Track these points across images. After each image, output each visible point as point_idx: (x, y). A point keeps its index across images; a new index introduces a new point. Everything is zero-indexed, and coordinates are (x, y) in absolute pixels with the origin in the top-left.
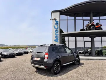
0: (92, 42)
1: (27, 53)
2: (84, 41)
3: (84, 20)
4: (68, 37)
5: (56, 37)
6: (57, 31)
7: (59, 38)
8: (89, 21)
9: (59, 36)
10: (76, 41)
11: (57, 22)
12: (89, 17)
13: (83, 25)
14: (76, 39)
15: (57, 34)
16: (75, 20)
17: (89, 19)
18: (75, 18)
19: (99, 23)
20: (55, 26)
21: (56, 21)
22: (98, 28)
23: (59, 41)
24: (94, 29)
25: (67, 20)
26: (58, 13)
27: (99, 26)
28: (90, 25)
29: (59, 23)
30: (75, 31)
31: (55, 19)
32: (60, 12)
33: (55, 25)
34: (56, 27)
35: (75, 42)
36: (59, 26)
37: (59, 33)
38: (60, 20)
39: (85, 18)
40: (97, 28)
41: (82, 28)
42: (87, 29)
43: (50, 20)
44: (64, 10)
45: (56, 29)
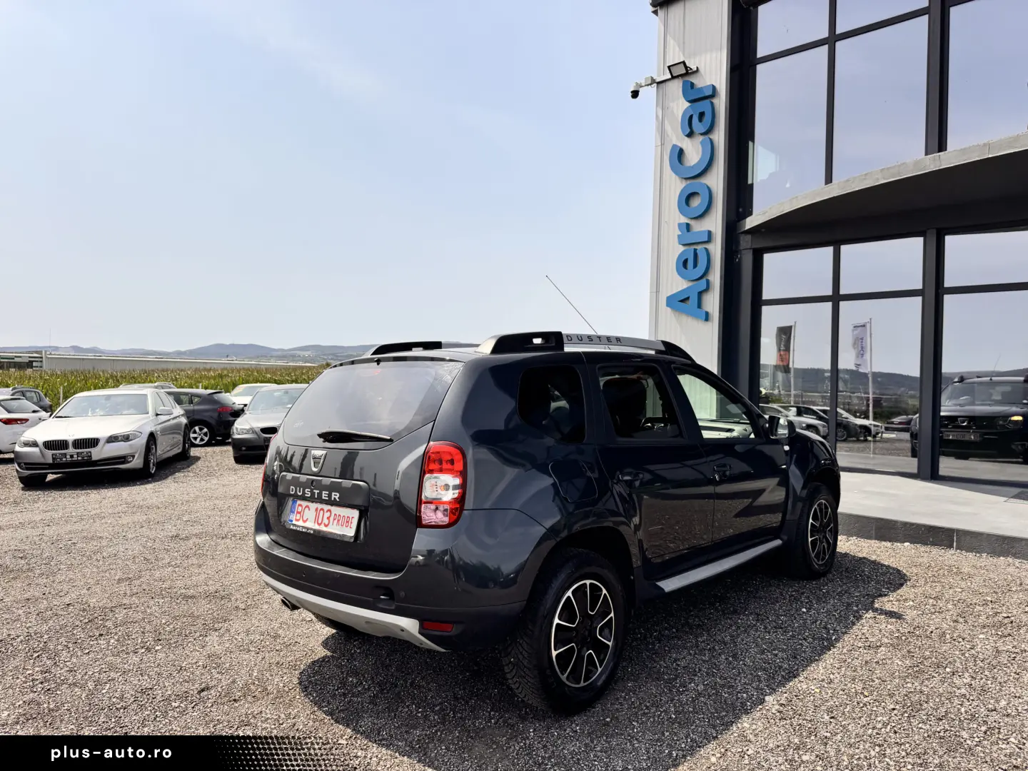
5: (683, 261)
6: (696, 202)
7: (716, 277)
9: (717, 249)
11: (700, 98)
20: (679, 154)
21: (689, 88)
25: (832, 40)
29: (721, 103)
33: (677, 134)
34: (694, 152)
35: (916, 303)
36: (720, 137)
37: (715, 223)
43: (635, 94)
45: (686, 179)
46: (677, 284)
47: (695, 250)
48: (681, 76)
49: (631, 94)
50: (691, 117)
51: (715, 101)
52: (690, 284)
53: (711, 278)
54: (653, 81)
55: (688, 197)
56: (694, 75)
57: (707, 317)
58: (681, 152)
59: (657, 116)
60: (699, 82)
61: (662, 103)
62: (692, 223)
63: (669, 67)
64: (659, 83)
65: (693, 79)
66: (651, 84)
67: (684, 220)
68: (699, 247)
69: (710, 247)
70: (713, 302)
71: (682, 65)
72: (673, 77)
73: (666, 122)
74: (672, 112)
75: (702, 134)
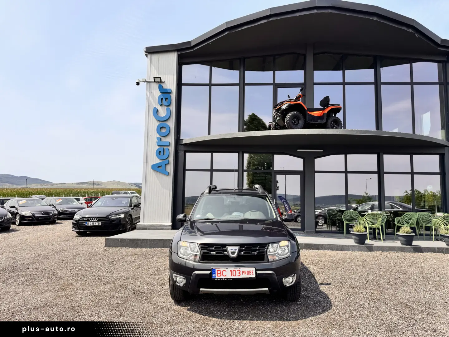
4: (212, 152)
6: (164, 131)
7: (172, 159)
9: (172, 149)
11: (165, 93)
14: (240, 163)
15: (164, 140)
16: (242, 85)
17: (302, 81)
18: (242, 77)
21: (161, 88)
24: (301, 123)
25: (210, 85)
26: (173, 58)
27: (326, 110)
29: (174, 96)
30: (241, 129)
32: (178, 51)
33: (155, 104)
35: (236, 173)
36: (173, 108)
37: (171, 139)
38: (180, 84)
43: (138, 84)
44: (193, 44)
45: (159, 121)
46: (157, 161)
47: (164, 148)
48: (158, 82)
49: (136, 83)
50: (162, 99)
51: (171, 95)
52: (161, 161)
53: (169, 159)
54: (146, 81)
55: (160, 128)
56: (163, 83)
57: (168, 174)
58: (158, 110)
59: (147, 95)
60: (165, 86)
61: (149, 90)
62: (162, 138)
63: (154, 78)
64: (147, 82)
65: (163, 85)
66: (144, 82)
67: (158, 136)
68: (165, 148)
69: (170, 148)
70: (170, 169)
71: (160, 78)
72: (155, 82)
73: (151, 97)
74: (153, 94)
75: (166, 106)
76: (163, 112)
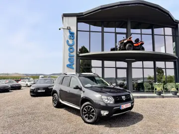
0: (129, 70)
1: (19, 88)
2: (117, 68)
3: (116, 33)
4: (91, 60)
5: (70, 59)
6: (71, 50)
7: (75, 62)
8: (125, 36)
9: (75, 58)
10: (103, 67)
11: (72, 34)
12: (125, 29)
13: (116, 42)
14: (103, 64)
16: (103, 32)
18: (103, 30)
19: (140, 40)
20: (68, 41)
21: (70, 31)
22: (138, 46)
23: (74, 66)
24: (132, 48)
25: (90, 31)
26: (75, 19)
27: (139, 44)
28: (125, 41)
29: (75, 35)
30: (103, 50)
31: (69, 29)
32: (77, 16)
33: (67, 38)
35: (101, 69)
37: (74, 54)
38: (77, 31)
39: (119, 30)
40: (136, 47)
41: (114, 47)
42: (120, 47)
43: (60, 29)
44: (84, 14)
45: (69, 46)
46: (69, 63)
50: (71, 36)
55: (70, 49)
57: (73, 69)
59: (63, 34)
60: (71, 31)
61: (64, 32)
63: (67, 27)
65: (71, 30)
66: (63, 29)
67: (69, 52)
68: (72, 57)
73: (65, 35)
75: (72, 39)
76: (71, 42)
